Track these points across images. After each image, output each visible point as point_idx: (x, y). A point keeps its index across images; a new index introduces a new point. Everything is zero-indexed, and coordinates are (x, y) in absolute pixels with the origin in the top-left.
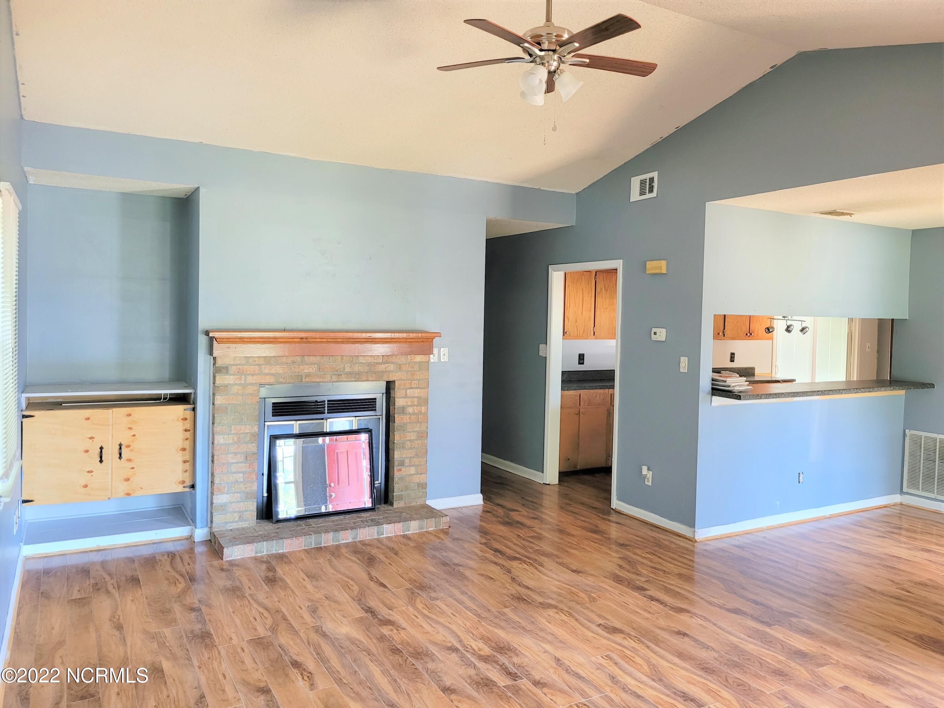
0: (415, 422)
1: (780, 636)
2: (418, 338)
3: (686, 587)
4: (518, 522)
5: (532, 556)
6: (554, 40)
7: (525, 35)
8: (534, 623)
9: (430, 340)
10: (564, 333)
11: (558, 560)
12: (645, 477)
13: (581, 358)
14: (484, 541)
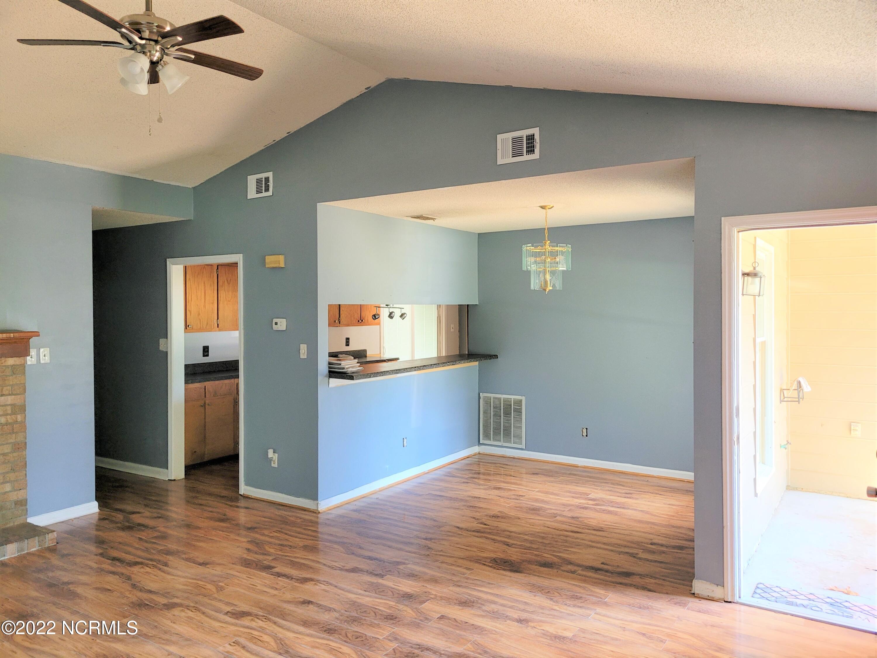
0: (10, 433)
1: (390, 584)
2: (10, 339)
3: (310, 558)
4: (139, 525)
5: (156, 557)
6: (155, 30)
7: (122, 20)
8: (157, 628)
9: (25, 340)
10: (186, 326)
11: (184, 556)
12: (271, 460)
13: (206, 350)
14: (101, 551)
